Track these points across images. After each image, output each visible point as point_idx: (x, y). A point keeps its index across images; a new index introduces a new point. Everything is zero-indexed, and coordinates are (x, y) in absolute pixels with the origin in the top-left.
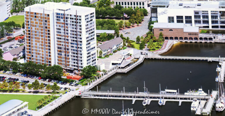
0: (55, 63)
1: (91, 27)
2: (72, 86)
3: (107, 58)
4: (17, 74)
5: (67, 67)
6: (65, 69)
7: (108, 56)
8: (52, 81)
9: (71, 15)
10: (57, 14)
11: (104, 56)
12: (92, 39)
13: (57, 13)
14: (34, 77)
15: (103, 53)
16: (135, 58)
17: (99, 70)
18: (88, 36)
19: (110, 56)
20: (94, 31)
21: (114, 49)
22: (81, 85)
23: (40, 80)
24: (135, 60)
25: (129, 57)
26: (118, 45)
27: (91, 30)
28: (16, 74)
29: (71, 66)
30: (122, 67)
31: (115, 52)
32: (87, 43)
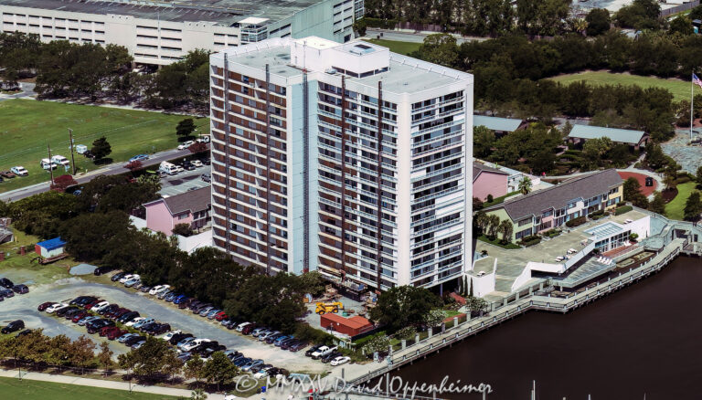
0: (306, 260)
1: (446, 142)
2: (314, 358)
3: (529, 249)
4: (156, 291)
5: (347, 279)
6: (334, 285)
7: (537, 240)
8: (258, 331)
9: (366, 98)
10: (326, 87)
11: (520, 240)
12: (446, 186)
13: (326, 85)
14: (203, 308)
15: (516, 228)
16: (646, 251)
17: (469, 293)
18: (422, 175)
19: (545, 242)
20: (459, 159)
21: (572, 215)
22: (348, 358)
23: (220, 323)
24: (645, 255)
25: (627, 244)
26: (595, 199)
27: (447, 153)
28: (151, 292)
29: (358, 277)
30: (567, 286)
31: (574, 223)
32: (414, 203)
